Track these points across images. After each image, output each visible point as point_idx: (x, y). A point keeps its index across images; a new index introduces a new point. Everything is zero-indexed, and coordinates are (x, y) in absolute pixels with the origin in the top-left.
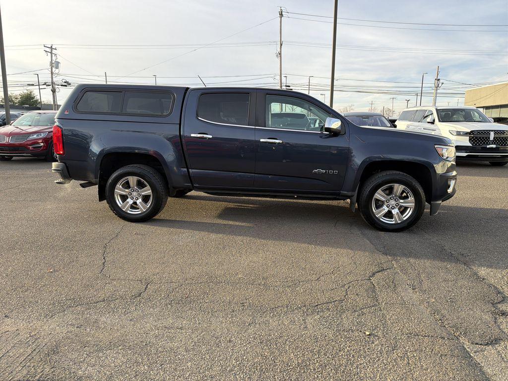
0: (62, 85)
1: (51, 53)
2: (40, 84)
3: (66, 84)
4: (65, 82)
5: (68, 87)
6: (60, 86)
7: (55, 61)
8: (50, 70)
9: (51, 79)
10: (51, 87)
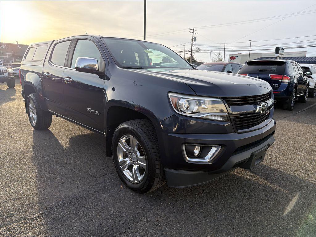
0: (196, 51)
1: (193, 33)
2: (185, 51)
3: (198, 50)
4: (198, 49)
5: (199, 52)
6: (195, 52)
7: (194, 37)
8: (191, 42)
9: (191, 48)
10: (191, 52)
